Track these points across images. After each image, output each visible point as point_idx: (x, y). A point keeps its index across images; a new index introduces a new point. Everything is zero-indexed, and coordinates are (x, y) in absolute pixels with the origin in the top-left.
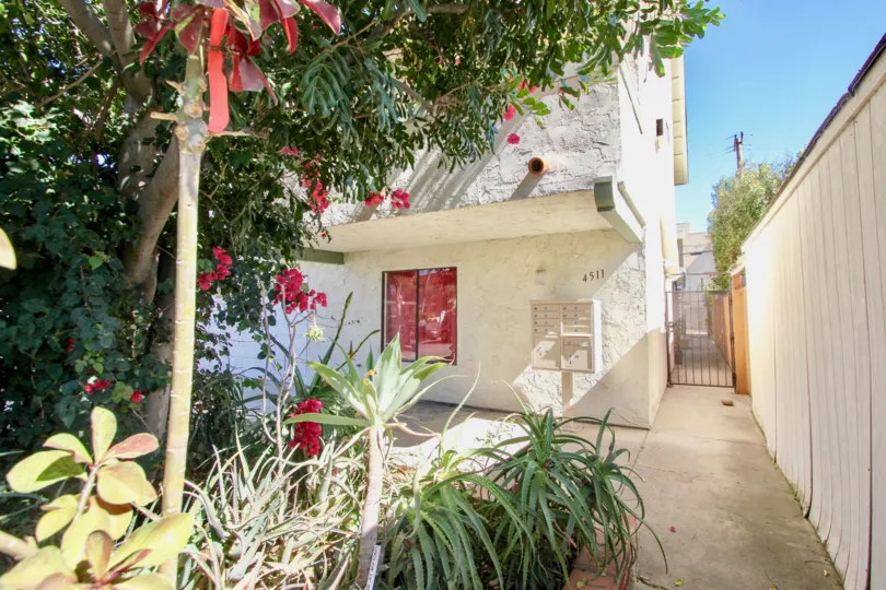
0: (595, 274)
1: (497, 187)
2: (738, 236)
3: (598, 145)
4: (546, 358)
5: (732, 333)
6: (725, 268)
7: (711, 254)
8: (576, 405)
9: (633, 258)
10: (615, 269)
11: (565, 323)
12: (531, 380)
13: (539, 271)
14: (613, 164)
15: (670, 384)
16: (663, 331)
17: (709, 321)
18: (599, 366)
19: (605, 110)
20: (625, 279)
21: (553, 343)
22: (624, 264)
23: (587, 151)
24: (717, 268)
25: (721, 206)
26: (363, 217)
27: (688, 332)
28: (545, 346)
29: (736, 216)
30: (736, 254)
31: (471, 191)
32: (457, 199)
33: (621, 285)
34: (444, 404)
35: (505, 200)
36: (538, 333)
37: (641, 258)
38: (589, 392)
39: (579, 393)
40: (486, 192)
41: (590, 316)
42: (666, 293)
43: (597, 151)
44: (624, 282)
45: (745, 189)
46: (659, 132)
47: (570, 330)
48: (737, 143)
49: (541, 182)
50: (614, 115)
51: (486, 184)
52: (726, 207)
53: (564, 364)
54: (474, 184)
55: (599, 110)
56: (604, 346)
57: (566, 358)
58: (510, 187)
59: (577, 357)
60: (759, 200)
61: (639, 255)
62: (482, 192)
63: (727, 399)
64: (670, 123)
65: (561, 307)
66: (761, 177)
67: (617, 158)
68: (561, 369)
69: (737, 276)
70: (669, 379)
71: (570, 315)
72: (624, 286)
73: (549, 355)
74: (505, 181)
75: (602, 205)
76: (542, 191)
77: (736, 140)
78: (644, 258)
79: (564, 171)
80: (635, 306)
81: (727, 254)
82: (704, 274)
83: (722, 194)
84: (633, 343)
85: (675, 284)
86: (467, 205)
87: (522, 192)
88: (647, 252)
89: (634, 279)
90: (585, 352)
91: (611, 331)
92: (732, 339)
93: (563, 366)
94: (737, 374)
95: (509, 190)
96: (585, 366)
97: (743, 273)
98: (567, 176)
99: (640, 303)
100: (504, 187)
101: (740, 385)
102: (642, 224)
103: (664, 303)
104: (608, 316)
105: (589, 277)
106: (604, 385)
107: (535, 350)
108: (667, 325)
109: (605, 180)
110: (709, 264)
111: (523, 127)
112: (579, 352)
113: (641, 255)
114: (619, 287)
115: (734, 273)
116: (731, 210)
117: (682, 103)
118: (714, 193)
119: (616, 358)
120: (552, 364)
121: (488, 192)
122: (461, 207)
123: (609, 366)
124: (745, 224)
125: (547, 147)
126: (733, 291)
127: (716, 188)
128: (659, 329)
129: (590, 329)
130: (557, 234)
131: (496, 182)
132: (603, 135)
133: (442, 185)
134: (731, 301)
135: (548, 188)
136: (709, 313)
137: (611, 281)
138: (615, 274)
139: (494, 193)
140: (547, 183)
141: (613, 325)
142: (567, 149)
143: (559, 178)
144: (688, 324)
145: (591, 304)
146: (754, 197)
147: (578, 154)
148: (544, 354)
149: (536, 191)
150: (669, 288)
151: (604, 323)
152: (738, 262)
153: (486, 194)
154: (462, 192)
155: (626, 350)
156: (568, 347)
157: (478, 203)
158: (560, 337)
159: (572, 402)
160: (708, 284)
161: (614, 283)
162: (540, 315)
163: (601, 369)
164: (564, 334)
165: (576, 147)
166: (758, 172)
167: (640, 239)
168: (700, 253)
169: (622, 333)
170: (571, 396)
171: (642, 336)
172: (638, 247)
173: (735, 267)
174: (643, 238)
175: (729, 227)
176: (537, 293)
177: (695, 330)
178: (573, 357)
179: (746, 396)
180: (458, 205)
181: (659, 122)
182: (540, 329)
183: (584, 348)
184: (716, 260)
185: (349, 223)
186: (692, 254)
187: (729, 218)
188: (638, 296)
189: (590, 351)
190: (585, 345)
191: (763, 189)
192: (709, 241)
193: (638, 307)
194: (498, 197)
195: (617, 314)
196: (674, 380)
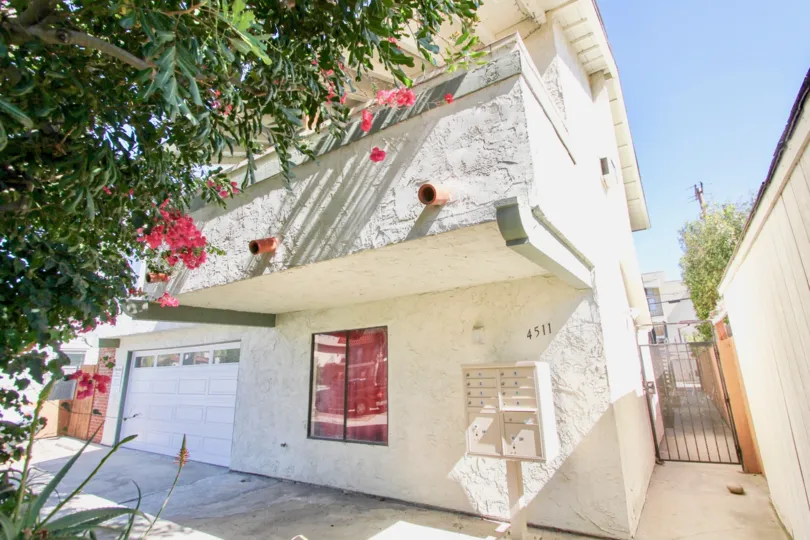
0: (540, 329)
1: (393, 227)
2: (713, 280)
3: (504, 165)
4: (482, 441)
5: (726, 394)
6: (706, 316)
7: (690, 301)
8: (531, 503)
9: (584, 309)
10: (564, 322)
11: (504, 394)
12: (475, 469)
13: (476, 328)
14: (523, 185)
15: (659, 461)
16: (641, 392)
17: (699, 373)
18: (553, 451)
19: (509, 124)
20: (577, 333)
21: (491, 420)
22: (574, 315)
23: (492, 174)
24: (698, 315)
25: (692, 251)
26: (256, 272)
27: (680, 385)
28: (482, 424)
29: (708, 259)
30: (714, 298)
31: (363, 234)
32: (349, 245)
33: (573, 341)
34: (374, 497)
35: (400, 241)
36: (472, 406)
37: (593, 307)
38: (546, 485)
39: (533, 486)
40: (381, 233)
41: (533, 383)
42: (639, 347)
43: (504, 172)
44: (577, 338)
45: (712, 231)
46: (605, 170)
47: (511, 402)
48: (698, 193)
49: (440, 216)
50: (520, 128)
51: (378, 223)
52: (696, 251)
53: (506, 449)
54: (368, 225)
55: (503, 125)
56: (560, 421)
57: (509, 443)
58: (405, 224)
59: (521, 439)
60: (730, 241)
61: (590, 304)
62: (376, 233)
63: (735, 485)
64: (617, 163)
65: (498, 373)
66: (727, 217)
67: (528, 178)
68: (502, 456)
69: (719, 324)
70: (657, 454)
71: (510, 382)
72: (575, 343)
73: (487, 437)
74: (401, 218)
75: (511, 238)
76: (442, 227)
77: (697, 190)
78: (597, 306)
79: (467, 200)
80: (593, 368)
81: (705, 300)
82: (682, 323)
83: (689, 238)
84: (596, 417)
85: (653, 335)
86: (361, 250)
87: (419, 231)
88: (600, 299)
89: (587, 334)
90: (532, 433)
91: (567, 402)
92: (728, 401)
93: (505, 452)
94: (742, 445)
95: (404, 229)
96: (533, 454)
97: (726, 320)
98: (471, 205)
99: (596, 364)
100: (399, 226)
101: (747, 460)
102: (590, 268)
103: (638, 359)
104: (561, 382)
105: (534, 333)
106: (565, 474)
107: (470, 429)
108: (646, 385)
109: (509, 203)
110: (689, 311)
111: (419, 154)
112: (523, 433)
113: (593, 303)
114: (571, 344)
115: (715, 320)
116: (701, 254)
117: (630, 149)
118: (680, 237)
119: (577, 438)
120: (491, 449)
121: (383, 234)
122: (354, 253)
123: (569, 450)
124: (719, 267)
125: (447, 174)
126: (718, 341)
127: (682, 232)
128: (634, 392)
129: (535, 402)
130: (494, 284)
131: (391, 221)
132: (509, 152)
133: (334, 229)
134: (717, 354)
135: (447, 223)
136: (698, 365)
137: (560, 337)
138: (564, 328)
139: (388, 233)
140: (448, 216)
141: (569, 393)
142: (469, 173)
143: (461, 208)
144: (677, 376)
145: (533, 368)
146: (724, 239)
147: (481, 178)
148: (481, 435)
149: (434, 227)
150: (644, 339)
151: (557, 391)
152: (718, 308)
153: (380, 237)
154: (356, 236)
155: (587, 426)
156: (509, 426)
157: (372, 247)
158: (499, 412)
159: (522, 502)
160: (691, 334)
161: (564, 338)
162: (474, 383)
163: (557, 453)
164: (503, 408)
165: (480, 170)
166: (723, 213)
167: (590, 285)
168: (678, 301)
169: (580, 402)
170: (520, 493)
171: (606, 407)
172: (588, 293)
173: (716, 314)
174: (593, 282)
175: (703, 271)
176: (475, 356)
177: (686, 382)
178: (517, 439)
179: (759, 476)
180: (351, 252)
181: (603, 162)
182: (475, 402)
183: (529, 428)
184: (695, 307)
185: (243, 279)
186: (670, 302)
187: (700, 262)
188: (595, 354)
189: (537, 431)
190: (530, 422)
191: (732, 230)
192: (685, 288)
193: (597, 369)
194: (393, 237)
195: (572, 379)
196: (664, 455)
